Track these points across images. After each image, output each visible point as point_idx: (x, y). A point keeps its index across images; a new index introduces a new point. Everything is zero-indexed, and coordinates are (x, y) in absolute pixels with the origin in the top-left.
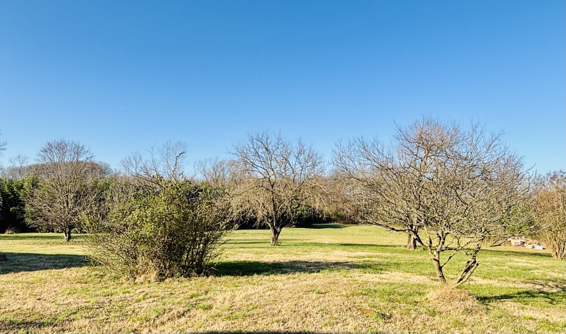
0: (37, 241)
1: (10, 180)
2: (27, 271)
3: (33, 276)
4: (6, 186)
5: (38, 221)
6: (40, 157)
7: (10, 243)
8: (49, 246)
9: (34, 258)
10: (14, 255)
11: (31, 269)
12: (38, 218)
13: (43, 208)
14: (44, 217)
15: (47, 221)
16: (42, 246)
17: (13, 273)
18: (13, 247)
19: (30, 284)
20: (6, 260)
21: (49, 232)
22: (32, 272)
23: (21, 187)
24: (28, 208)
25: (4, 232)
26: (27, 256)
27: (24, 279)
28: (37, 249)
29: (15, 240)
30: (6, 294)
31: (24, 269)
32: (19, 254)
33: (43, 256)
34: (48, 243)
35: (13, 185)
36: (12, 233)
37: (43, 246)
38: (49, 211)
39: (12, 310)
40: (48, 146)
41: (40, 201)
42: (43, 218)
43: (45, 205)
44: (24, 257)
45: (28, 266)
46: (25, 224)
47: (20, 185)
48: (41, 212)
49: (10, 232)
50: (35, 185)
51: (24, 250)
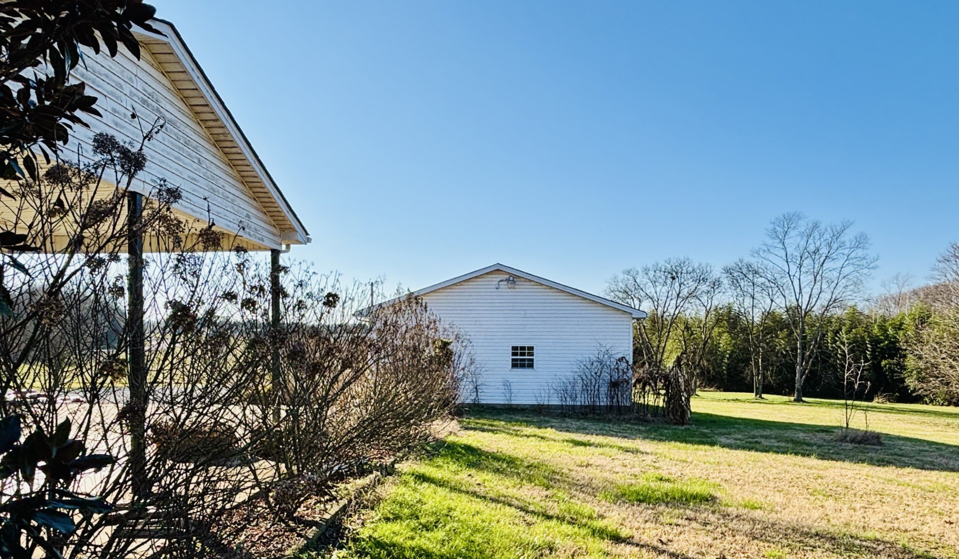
0: (926, 418)
1: (881, 316)
2: (917, 468)
3: (929, 478)
4: (876, 327)
5: (930, 384)
6: (936, 273)
7: (881, 418)
8: (950, 430)
9: (927, 448)
10: (891, 438)
11: (923, 466)
12: (931, 379)
13: (940, 361)
14: (943, 377)
15: (948, 384)
16: (936, 429)
17: (894, 467)
18: (887, 425)
19: (926, 494)
20: (880, 444)
21: (949, 405)
22: (927, 472)
23: (899, 327)
24: (910, 362)
25: (871, 400)
26: (913, 443)
27: (914, 480)
28: (928, 433)
29: (889, 414)
30: (889, 499)
31: (911, 464)
32: (899, 438)
33: (943, 447)
34: (948, 425)
35: (887, 324)
36: (883, 403)
37: (940, 428)
38: (952, 367)
39: (904, 529)
40: (952, 250)
41: (935, 349)
42: (939, 379)
43: (944, 356)
44: (909, 443)
45: (917, 460)
46: (906, 388)
47: (898, 323)
48: (936, 368)
49: (880, 400)
50: (923, 320)
51: (907, 431)
